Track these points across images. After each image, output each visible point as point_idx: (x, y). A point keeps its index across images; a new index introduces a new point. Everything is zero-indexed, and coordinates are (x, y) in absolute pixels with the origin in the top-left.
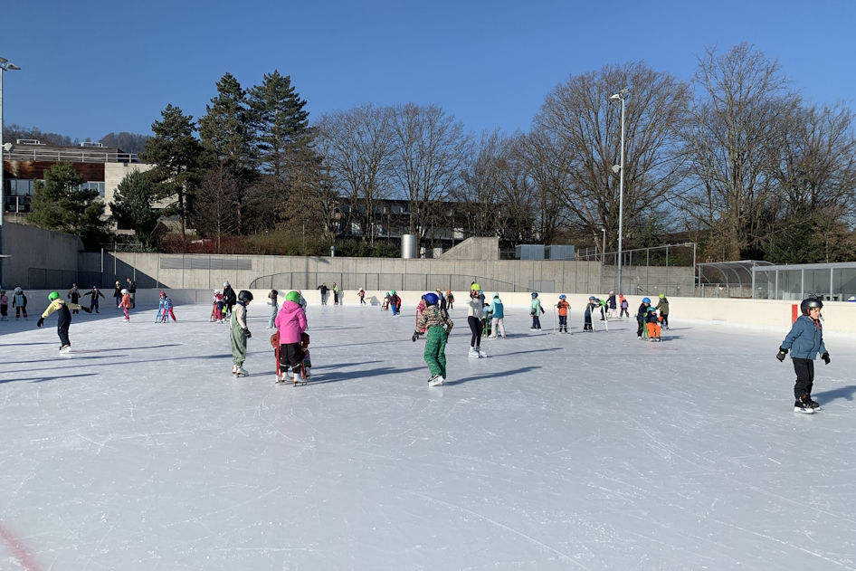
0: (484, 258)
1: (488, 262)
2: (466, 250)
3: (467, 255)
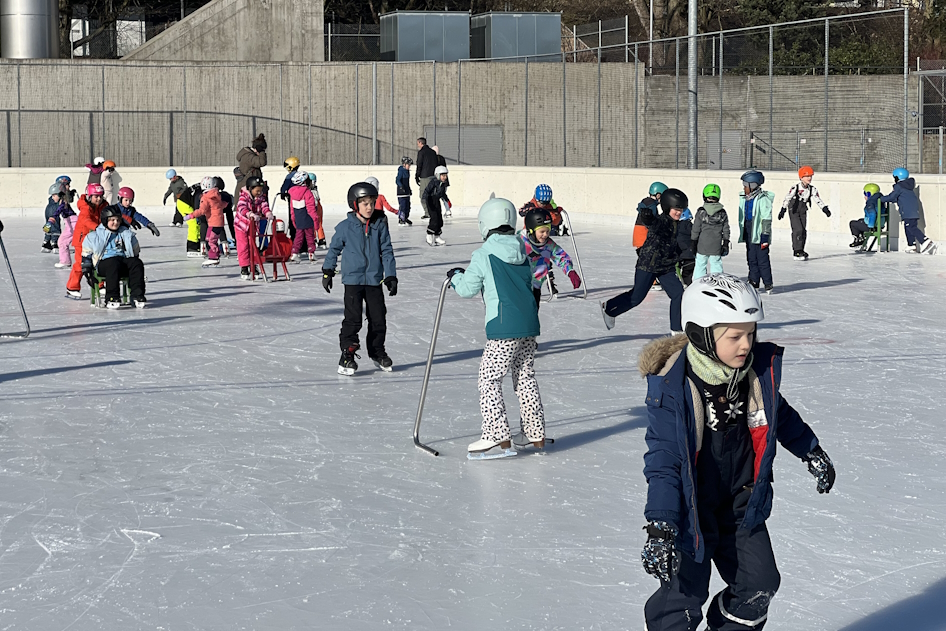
0: (279, 54)
1: (293, 70)
2: (221, 32)
3: (223, 47)
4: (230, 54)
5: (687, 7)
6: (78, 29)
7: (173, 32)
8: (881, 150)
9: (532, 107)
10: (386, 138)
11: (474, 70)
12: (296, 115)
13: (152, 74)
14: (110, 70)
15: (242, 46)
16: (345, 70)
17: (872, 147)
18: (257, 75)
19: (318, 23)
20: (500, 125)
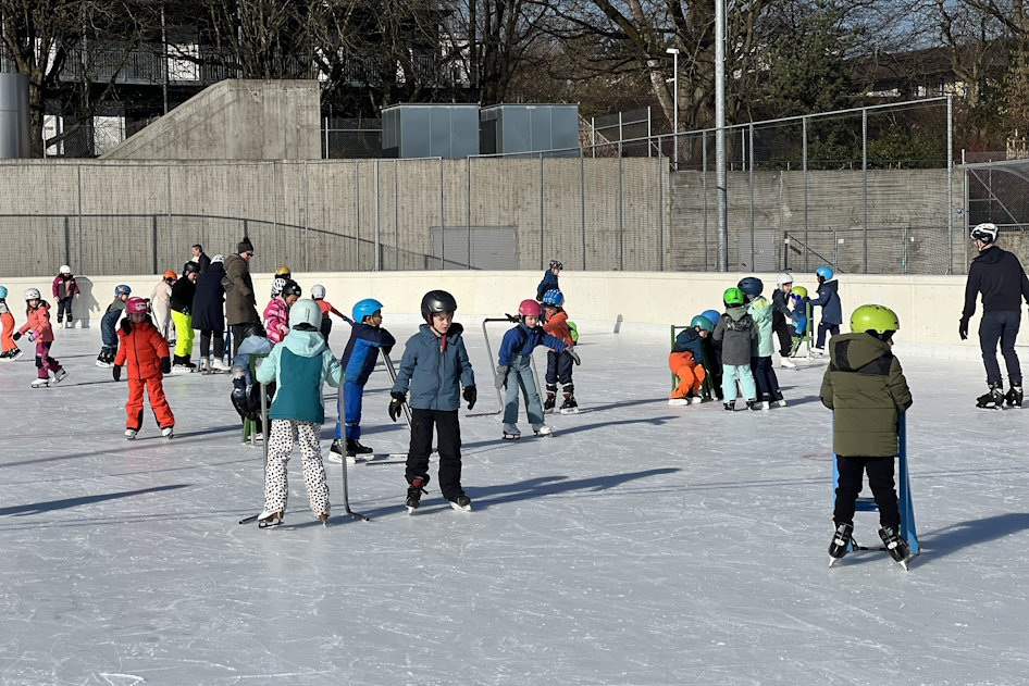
0: (273, 151)
1: (287, 170)
2: (208, 128)
3: (211, 144)
4: (218, 152)
5: (714, 97)
6: (51, 126)
7: (156, 128)
8: (925, 250)
9: (548, 206)
10: (389, 242)
11: (485, 167)
12: (291, 218)
13: (133, 173)
14: (85, 169)
15: (231, 143)
16: (344, 168)
17: (915, 247)
18: (249, 174)
19: (314, 117)
20: (513, 227)
